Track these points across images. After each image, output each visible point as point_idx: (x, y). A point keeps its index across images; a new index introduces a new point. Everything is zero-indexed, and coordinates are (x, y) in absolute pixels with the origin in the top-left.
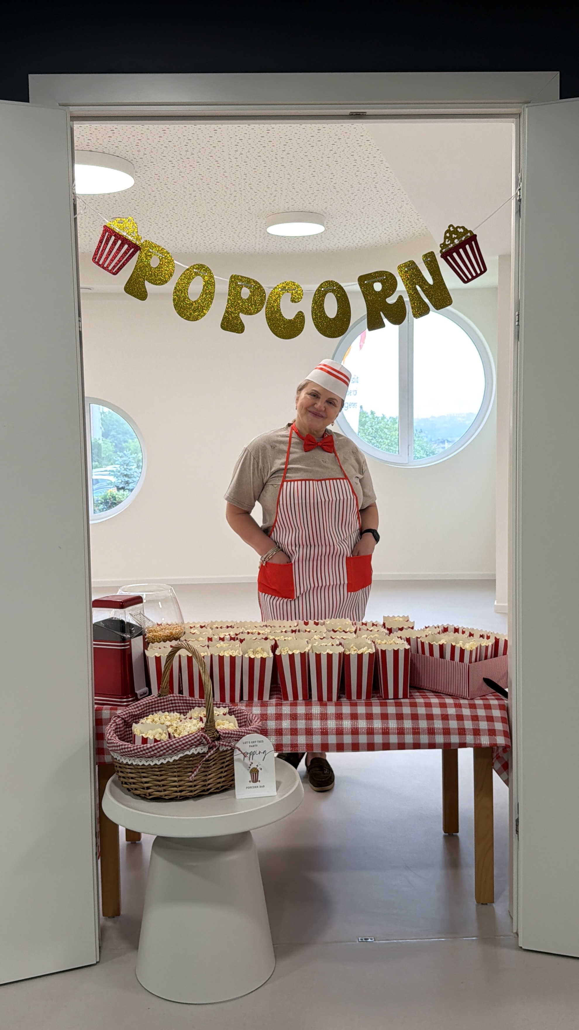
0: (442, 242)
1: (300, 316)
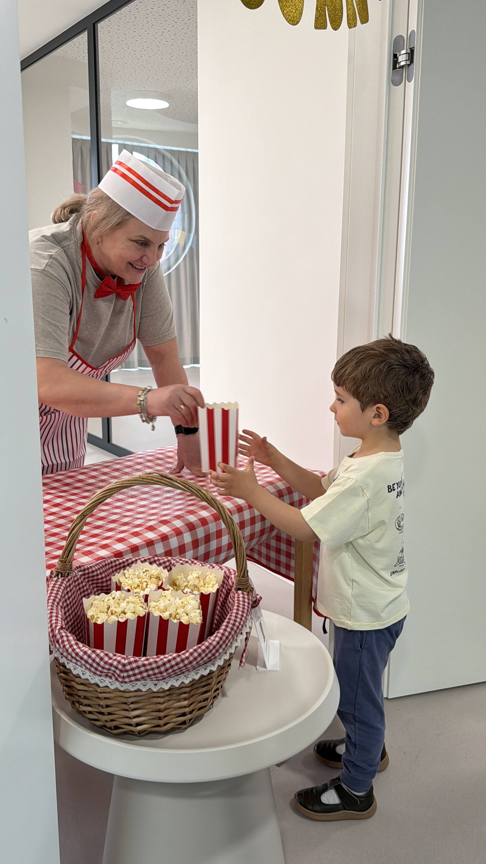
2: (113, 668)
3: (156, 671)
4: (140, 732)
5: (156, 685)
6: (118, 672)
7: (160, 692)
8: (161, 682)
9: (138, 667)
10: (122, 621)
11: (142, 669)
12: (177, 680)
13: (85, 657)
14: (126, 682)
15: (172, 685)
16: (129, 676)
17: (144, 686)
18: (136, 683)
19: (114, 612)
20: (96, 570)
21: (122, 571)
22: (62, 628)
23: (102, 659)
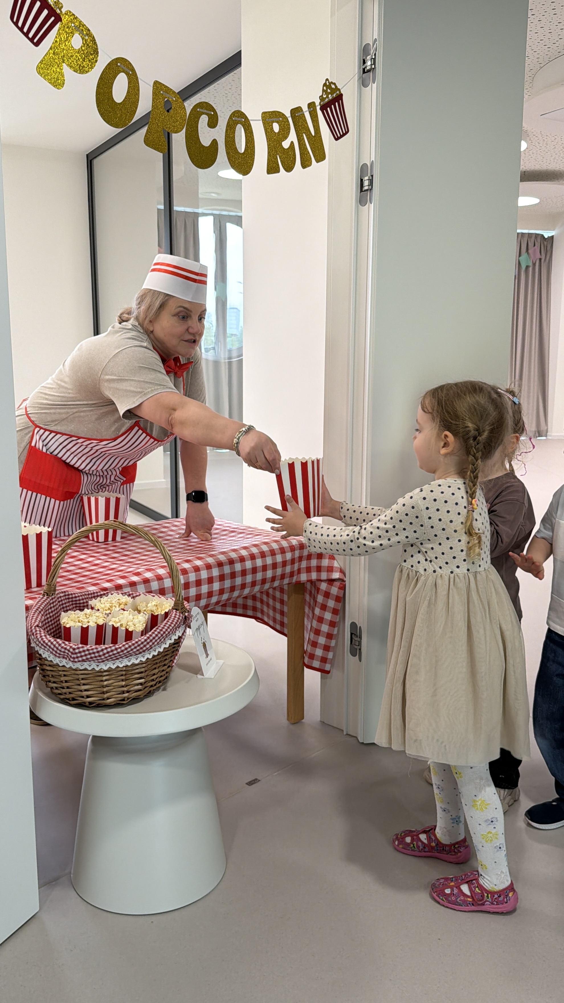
0: (321, 94)
1: (215, 143)
2: (67, 651)
3: (97, 655)
4: (90, 703)
5: (98, 666)
6: (70, 654)
7: (101, 672)
8: (102, 663)
9: (84, 651)
10: (84, 626)
11: (87, 653)
12: (114, 664)
13: (49, 644)
14: (76, 662)
15: (110, 667)
16: (77, 657)
17: (90, 666)
18: (84, 663)
19: (80, 621)
20: (79, 596)
21: (99, 598)
22: (38, 626)
23: (60, 645)
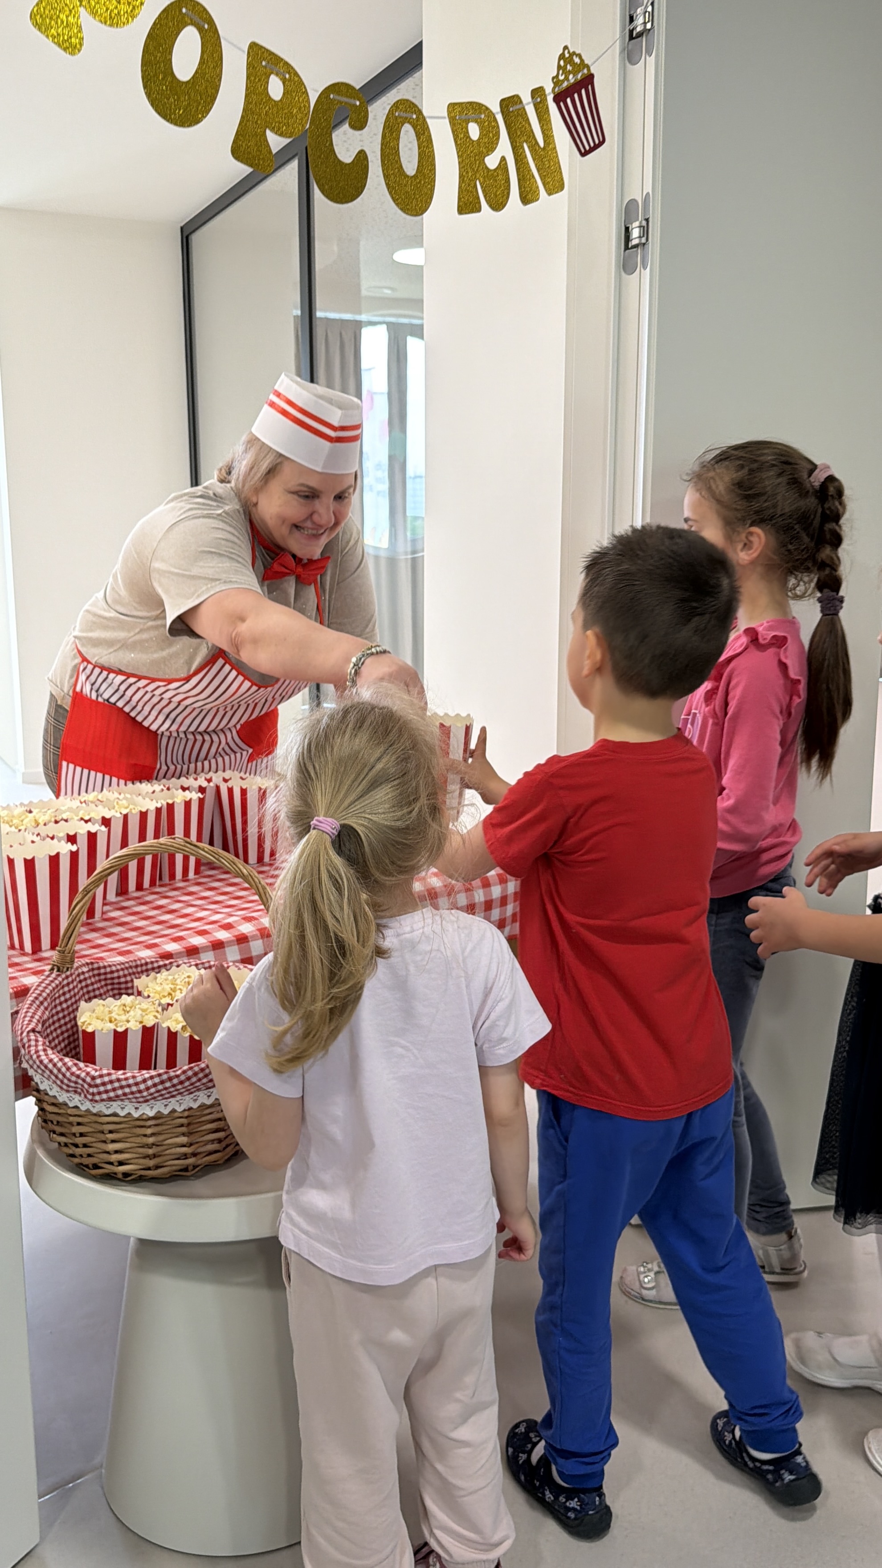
0: (555, 74)
1: (362, 157)
2: (80, 1081)
3: (134, 1089)
4: (126, 1175)
5: (137, 1108)
6: (86, 1086)
7: (143, 1120)
8: (144, 1105)
9: (111, 1082)
11: (116, 1085)
12: (166, 1105)
13: (50, 1066)
14: (96, 1101)
15: (159, 1112)
16: (99, 1093)
17: (123, 1108)
19: (113, 1020)
20: (118, 971)
21: (153, 974)
23: (68, 1069)
